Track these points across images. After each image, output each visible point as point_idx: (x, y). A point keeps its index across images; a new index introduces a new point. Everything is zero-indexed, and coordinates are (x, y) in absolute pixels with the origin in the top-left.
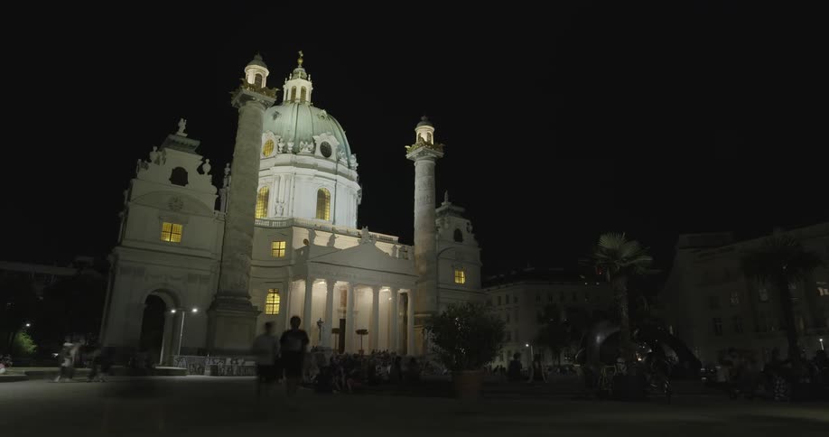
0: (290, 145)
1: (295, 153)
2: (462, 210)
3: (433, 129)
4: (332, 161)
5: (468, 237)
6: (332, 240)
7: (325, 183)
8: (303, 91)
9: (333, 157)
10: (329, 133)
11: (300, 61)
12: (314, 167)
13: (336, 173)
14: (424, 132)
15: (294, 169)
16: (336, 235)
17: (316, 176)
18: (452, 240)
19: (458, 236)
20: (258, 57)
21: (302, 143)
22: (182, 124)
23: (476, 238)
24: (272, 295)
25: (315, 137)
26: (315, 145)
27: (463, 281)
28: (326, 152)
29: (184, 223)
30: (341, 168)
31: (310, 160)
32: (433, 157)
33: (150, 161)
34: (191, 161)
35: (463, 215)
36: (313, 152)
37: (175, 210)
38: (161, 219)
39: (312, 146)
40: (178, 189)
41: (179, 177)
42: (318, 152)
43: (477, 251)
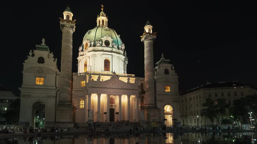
0: (92, 43)
1: (95, 46)
2: (169, 60)
3: (152, 27)
4: (110, 47)
5: (172, 72)
6: (99, 78)
7: (107, 57)
8: (103, 21)
9: (111, 46)
10: (107, 36)
11: (102, 9)
12: (102, 51)
13: (112, 52)
14: (148, 29)
15: (94, 53)
16: (101, 76)
17: (103, 54)
18: (164, 74)
19: (167, 72)
20: (68, 8)
21: (97, 42)
22: (43, 40)
23: (176, 72)
24: (82, 101)
25: (102, 39)
26: (102, 42)
27: (169, 90)
28: (107, 43)
29: (45, 77)
30: (114, 50)
31: (100, 48)
32: (151, 39)
33: (29, 56)
34: (45, 54)
35: (170, 63)
36: (102, 45)
37: (40, 73)
38: (35, 77)
39: (101, 42)
40: (41, 65)
41: (41, 60)
42: (104, 45)
43: (177, 78)
